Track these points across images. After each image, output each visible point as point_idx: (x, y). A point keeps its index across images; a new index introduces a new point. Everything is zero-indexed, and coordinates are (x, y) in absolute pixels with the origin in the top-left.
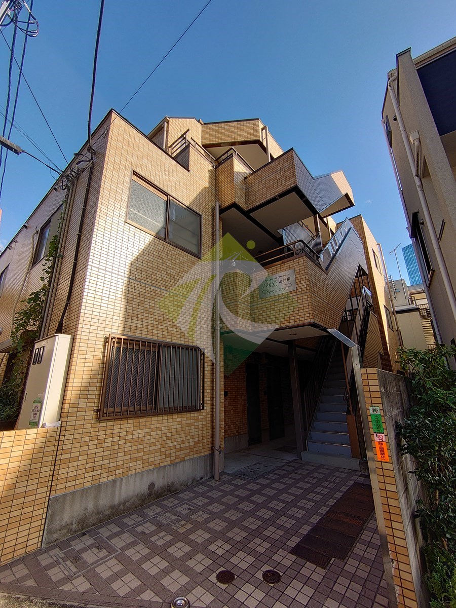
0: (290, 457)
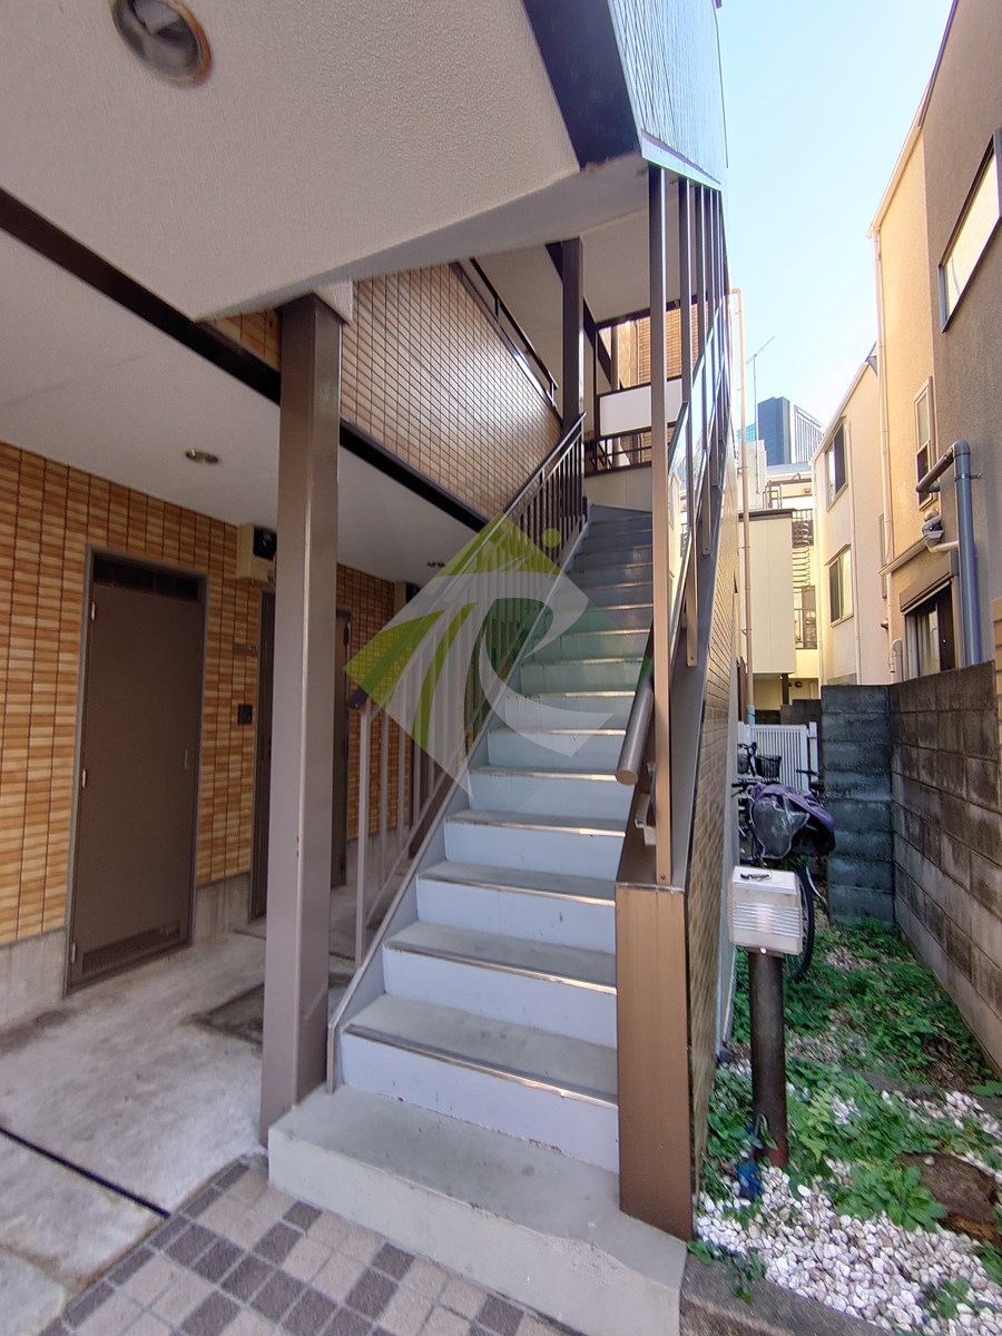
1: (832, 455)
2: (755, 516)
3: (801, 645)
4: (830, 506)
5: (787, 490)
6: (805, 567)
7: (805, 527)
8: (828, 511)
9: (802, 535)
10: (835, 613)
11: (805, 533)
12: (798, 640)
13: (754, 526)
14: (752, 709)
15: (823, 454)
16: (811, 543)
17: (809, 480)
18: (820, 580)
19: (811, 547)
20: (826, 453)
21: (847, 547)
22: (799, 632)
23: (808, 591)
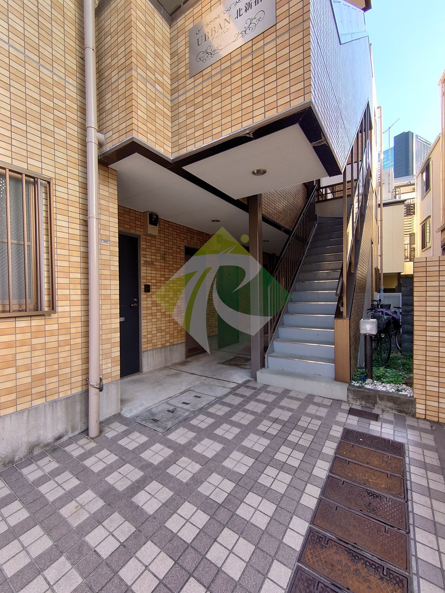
0: (239, 376)
1: (424, 174)
2: (386, 205)
3: (409, 260)
4: (423, 198)
5: (403, 190)
6: (411, 225)
7: (412, 207)
8: (422, 200)
9: (410, 210)
10: (424, 246)
11: (412, 209)
12: (406, 258)
13: (385, 209)
14: (382, 288)
15: (421, 174)
16: (414, 214)
17: (414, 184)
18: (417, 231)
19: (414, 216)
20: (422, 173)
21: (429, 217)
22: (408, 254)
23: (412, 236)
